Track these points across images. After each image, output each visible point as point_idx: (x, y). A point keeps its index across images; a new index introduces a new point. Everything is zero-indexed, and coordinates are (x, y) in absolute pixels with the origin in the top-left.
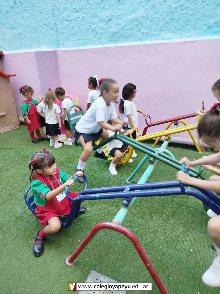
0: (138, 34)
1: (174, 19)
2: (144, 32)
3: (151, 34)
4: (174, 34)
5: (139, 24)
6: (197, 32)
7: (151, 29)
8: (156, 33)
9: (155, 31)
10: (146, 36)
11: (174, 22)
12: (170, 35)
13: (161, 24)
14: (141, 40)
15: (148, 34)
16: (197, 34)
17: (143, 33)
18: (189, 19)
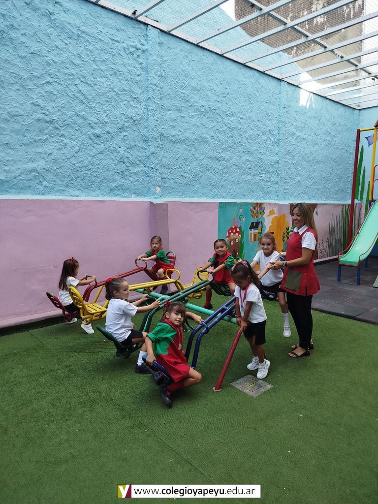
0: (39, 186)
1: (79, 177)
2: (47, 185)
3: (56, 189)
4: (81, 191)
5: (40, 176)
6: (102, 192)
7: (55, 183)
8: (61, 188)
9: (61, 186)
10: (49, 190)
11: (79, 180)
12: (77, 192)
13: (67, 180)
14: (43, 194)
15: (52, 188)
16: (102, 194)
17: (46, 187)
18: (93, 180)
